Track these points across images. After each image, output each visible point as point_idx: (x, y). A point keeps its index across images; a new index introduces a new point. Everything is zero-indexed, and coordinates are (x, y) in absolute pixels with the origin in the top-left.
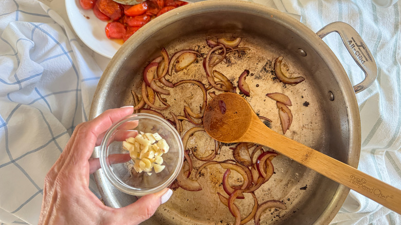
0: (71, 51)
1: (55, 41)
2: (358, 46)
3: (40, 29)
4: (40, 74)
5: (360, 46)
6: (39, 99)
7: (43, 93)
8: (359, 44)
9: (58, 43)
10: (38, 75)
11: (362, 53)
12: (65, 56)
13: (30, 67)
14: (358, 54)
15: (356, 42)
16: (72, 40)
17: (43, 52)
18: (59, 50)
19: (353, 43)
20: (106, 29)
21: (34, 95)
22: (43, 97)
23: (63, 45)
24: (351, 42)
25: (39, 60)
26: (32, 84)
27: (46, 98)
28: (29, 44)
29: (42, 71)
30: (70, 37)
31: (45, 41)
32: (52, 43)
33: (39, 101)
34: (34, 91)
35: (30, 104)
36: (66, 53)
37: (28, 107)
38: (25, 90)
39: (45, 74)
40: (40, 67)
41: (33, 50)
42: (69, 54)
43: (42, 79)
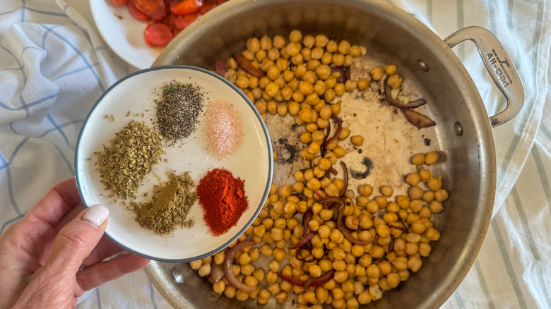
0: (97, 64)
1: (75, 49)
2: (500, 62)
3: (55, 33)
4: (55, 96)
5: (503, 62)
6: (53, 130)
7: (58, 122)
8: (502, 60)
9: (79, 53)
10: (52, 97)
11: (506, 72)
12: (88, 70)
13: (41, 85)
14: (499, 73)
15: (498, 56)
16: (99, 48)
17: (59, 64)
18: (80, 63)
19: (494, 57)
20: (145, 33)
21: (45, 124)
22: (58, 128)
23: (87, 55)
24: (491, 55)
25: (53, 76)
26: (44, 110)
27: (63, 129)
28: (39, 55)
29: (57, 92)
30: (95, 43)
31: (61, 49)
32: (70, 52)
33: (53, 132)
34: (46, 119)
35: (40, 137)
36: (90, 67)
37: (39, 141)
38: (34, 118)
39: (61, 95)
40: (54, 86)
41: (46, 62)
42: (94, 68)
43: (57, 102)
